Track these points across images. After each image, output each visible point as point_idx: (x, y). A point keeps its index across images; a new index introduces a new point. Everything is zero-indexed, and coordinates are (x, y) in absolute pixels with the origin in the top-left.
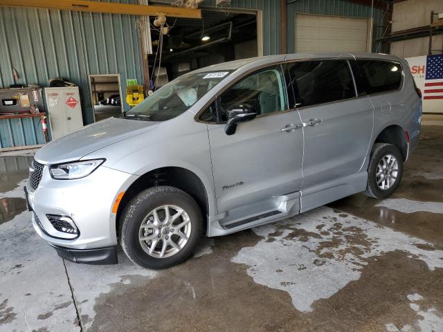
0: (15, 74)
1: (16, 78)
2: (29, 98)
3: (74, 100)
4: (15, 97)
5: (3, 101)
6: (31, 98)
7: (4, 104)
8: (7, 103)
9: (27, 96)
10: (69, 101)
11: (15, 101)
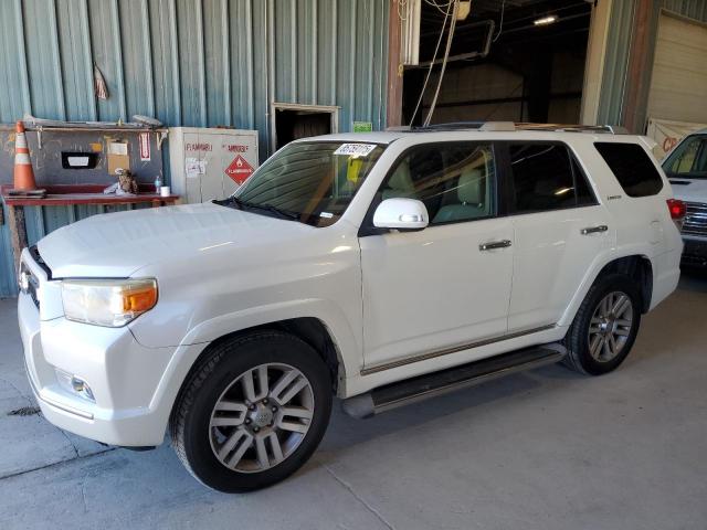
0: (100, 83)
1: (103, 96)
2: (129, 152)
3: (246, 166)
4: (96, 147)
5: (65, 156)
6: (134, 151)
7: (66, 165)
8: (73, 161)
9: (124, 147)
10: (234, 166)
11: (94, 158)
